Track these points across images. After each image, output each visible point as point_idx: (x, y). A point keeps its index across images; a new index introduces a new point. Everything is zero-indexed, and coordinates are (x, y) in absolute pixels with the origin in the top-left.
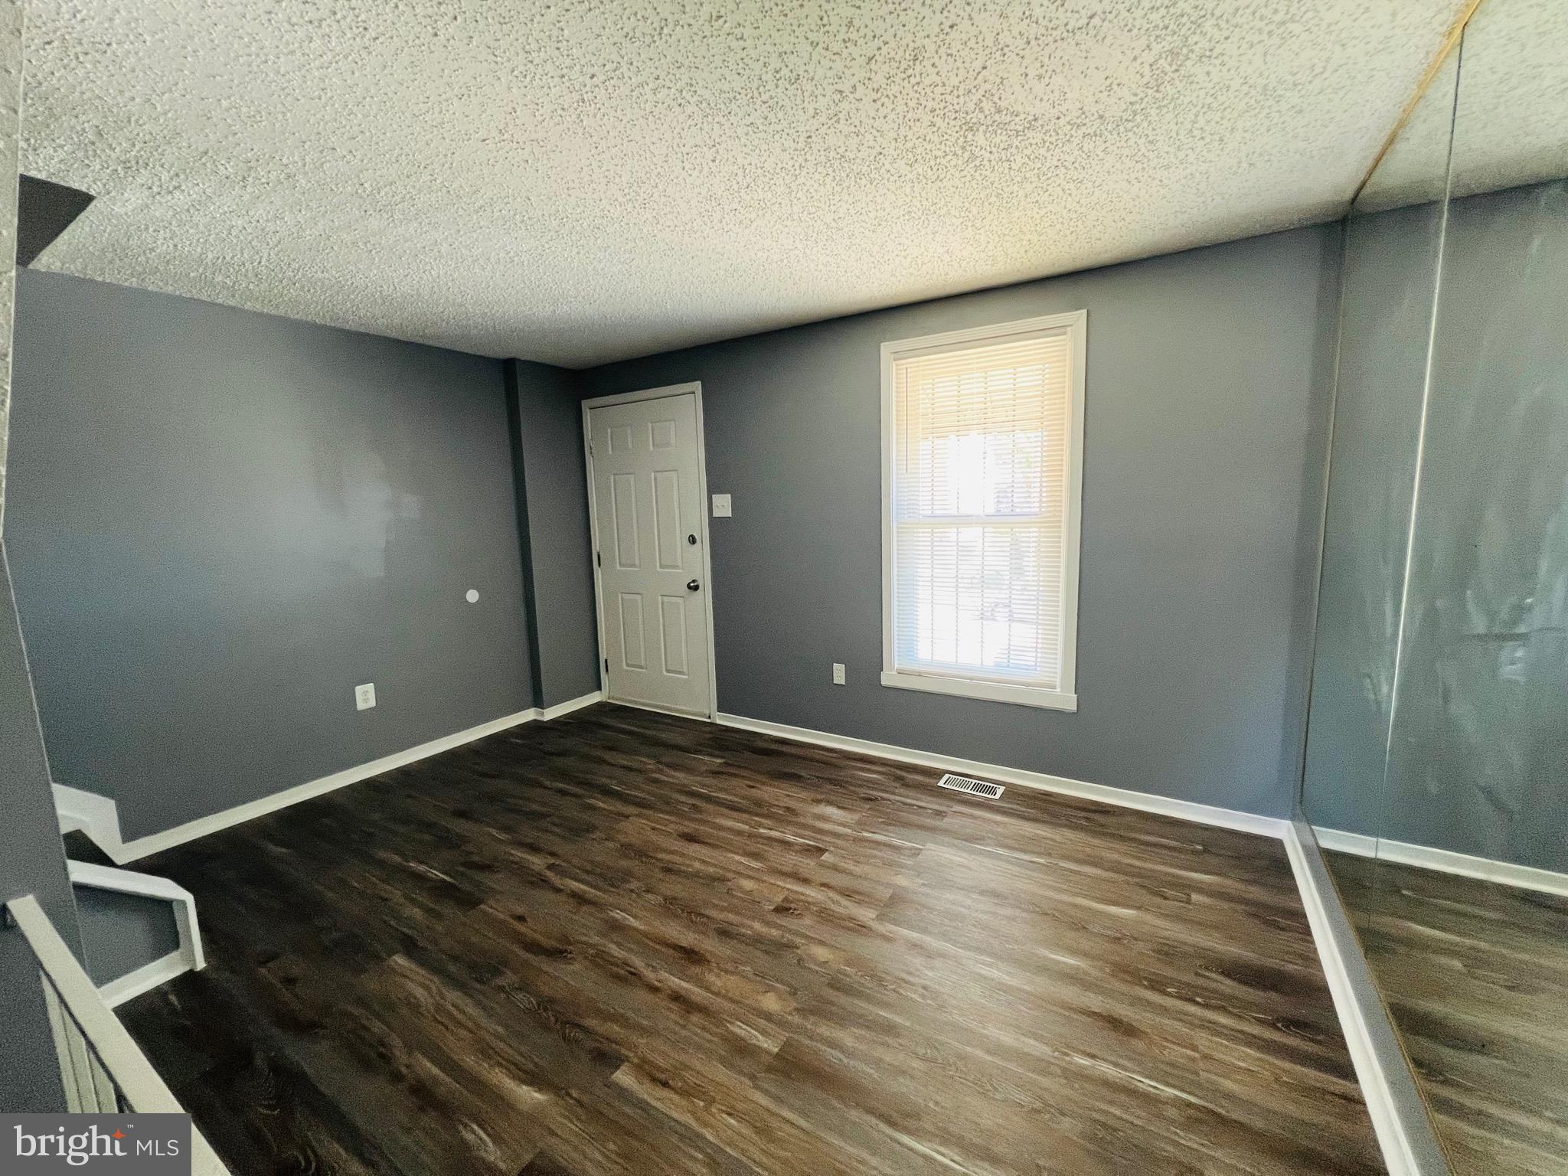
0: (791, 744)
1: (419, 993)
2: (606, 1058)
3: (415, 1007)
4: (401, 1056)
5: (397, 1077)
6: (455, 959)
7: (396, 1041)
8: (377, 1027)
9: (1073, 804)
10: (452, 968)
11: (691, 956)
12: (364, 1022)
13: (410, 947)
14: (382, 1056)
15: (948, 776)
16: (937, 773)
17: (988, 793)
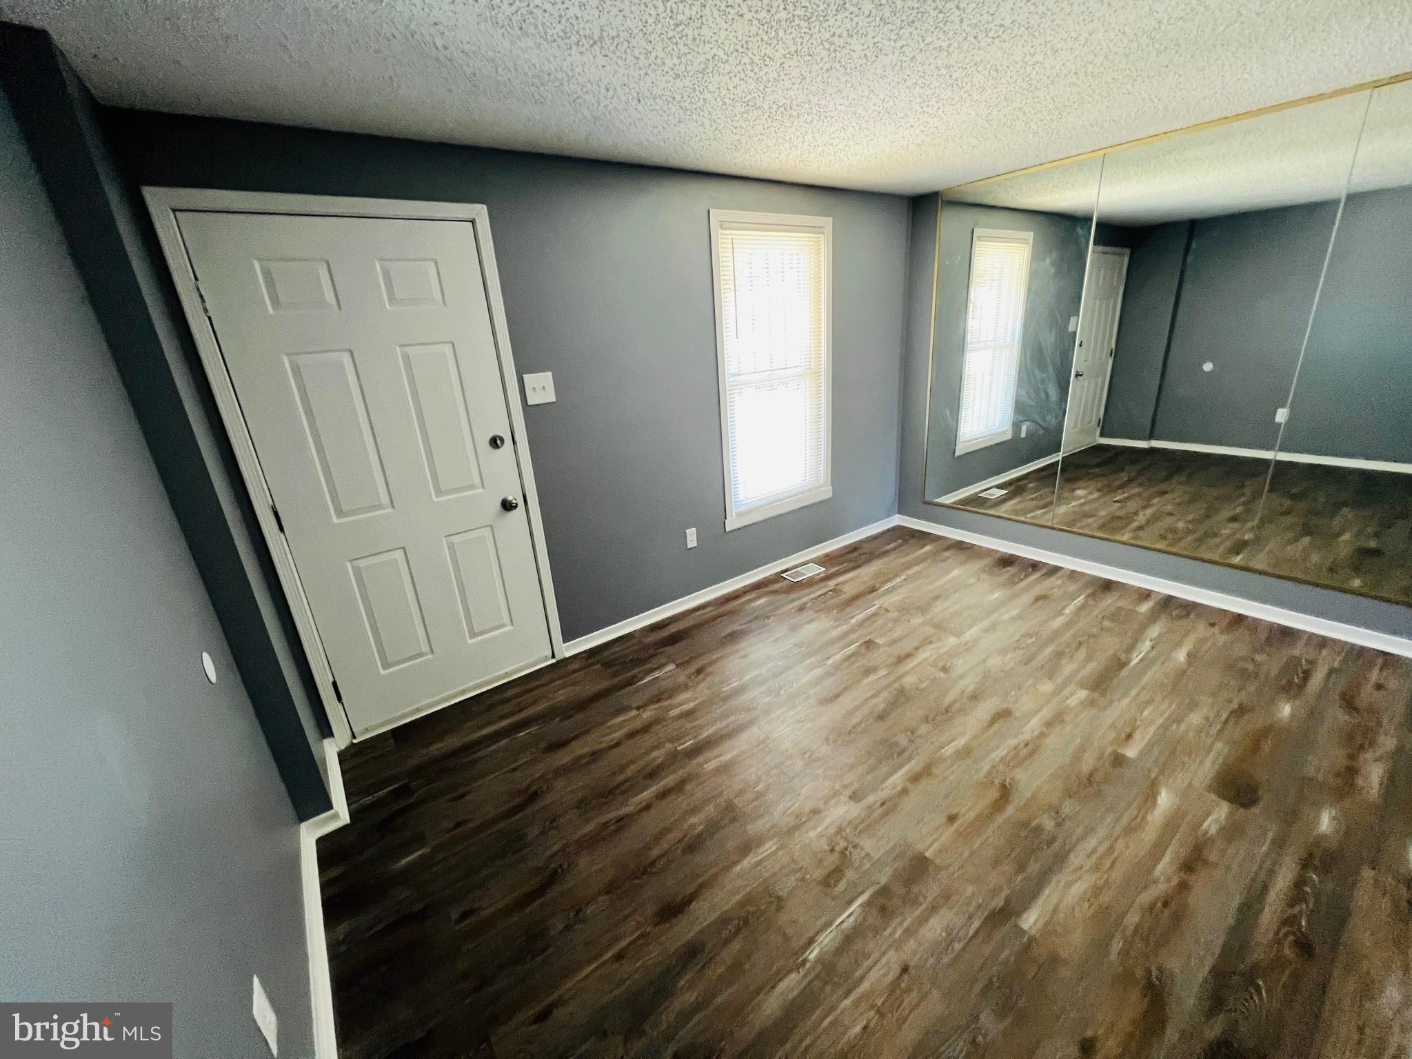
0: (667, 625)
1: (1078, 889)
2: (1119, 760)
3: (1097, 891)
4: (1161, 889)
5: (1183, 886)
6: (1021, 867)
7: (1145, 898)
8: (1133, 918)
9: (844, 552)
10: (1034, 867)
11: (1003, 715)
12: (1129, 932)
13: (1004, 914)
14: (1166, 904)
15: (784, 575)
16: (778, 577)
17: (816, 570)
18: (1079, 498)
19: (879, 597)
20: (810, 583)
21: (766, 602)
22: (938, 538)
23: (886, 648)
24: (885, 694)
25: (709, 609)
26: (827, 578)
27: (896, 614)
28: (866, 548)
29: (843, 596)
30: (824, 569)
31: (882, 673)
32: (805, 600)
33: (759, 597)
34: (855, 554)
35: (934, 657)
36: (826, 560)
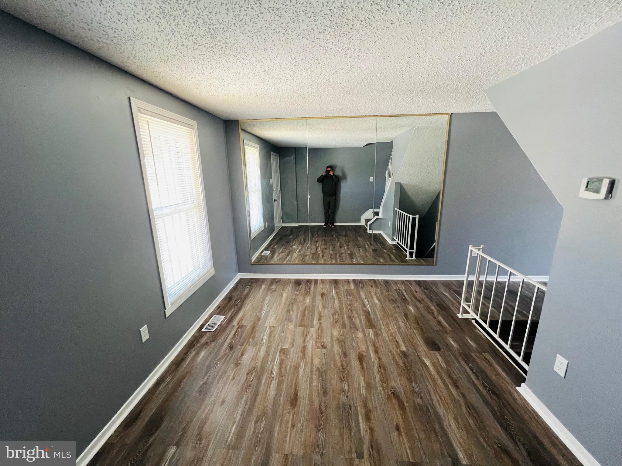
2: (405, 355)
3: (457, 421)
4: (462, 402)
5: (464, 396)
6: (435, 432)
9: (226, 302)
10: (437, 428)
14: (469, 408)
15: (203, 330)
16: (200, 333)
17: (219, 320)
18: (296, 249)
19: (265, 321)
20: (223, 328)
21: (205, 353)
22: (263, 281)
23: (292, 349)
24: (314, 377)
25: (168, 379)
26: (231, 320)
27: (280, 328)
28: (236, 295)
29: (247, 329)
30: (224, 317)
31: (302, 365)
32: (228, 341)
33: (198, 353)
34: (233, 301)
35: (314, 343)
36: (220, 310)
